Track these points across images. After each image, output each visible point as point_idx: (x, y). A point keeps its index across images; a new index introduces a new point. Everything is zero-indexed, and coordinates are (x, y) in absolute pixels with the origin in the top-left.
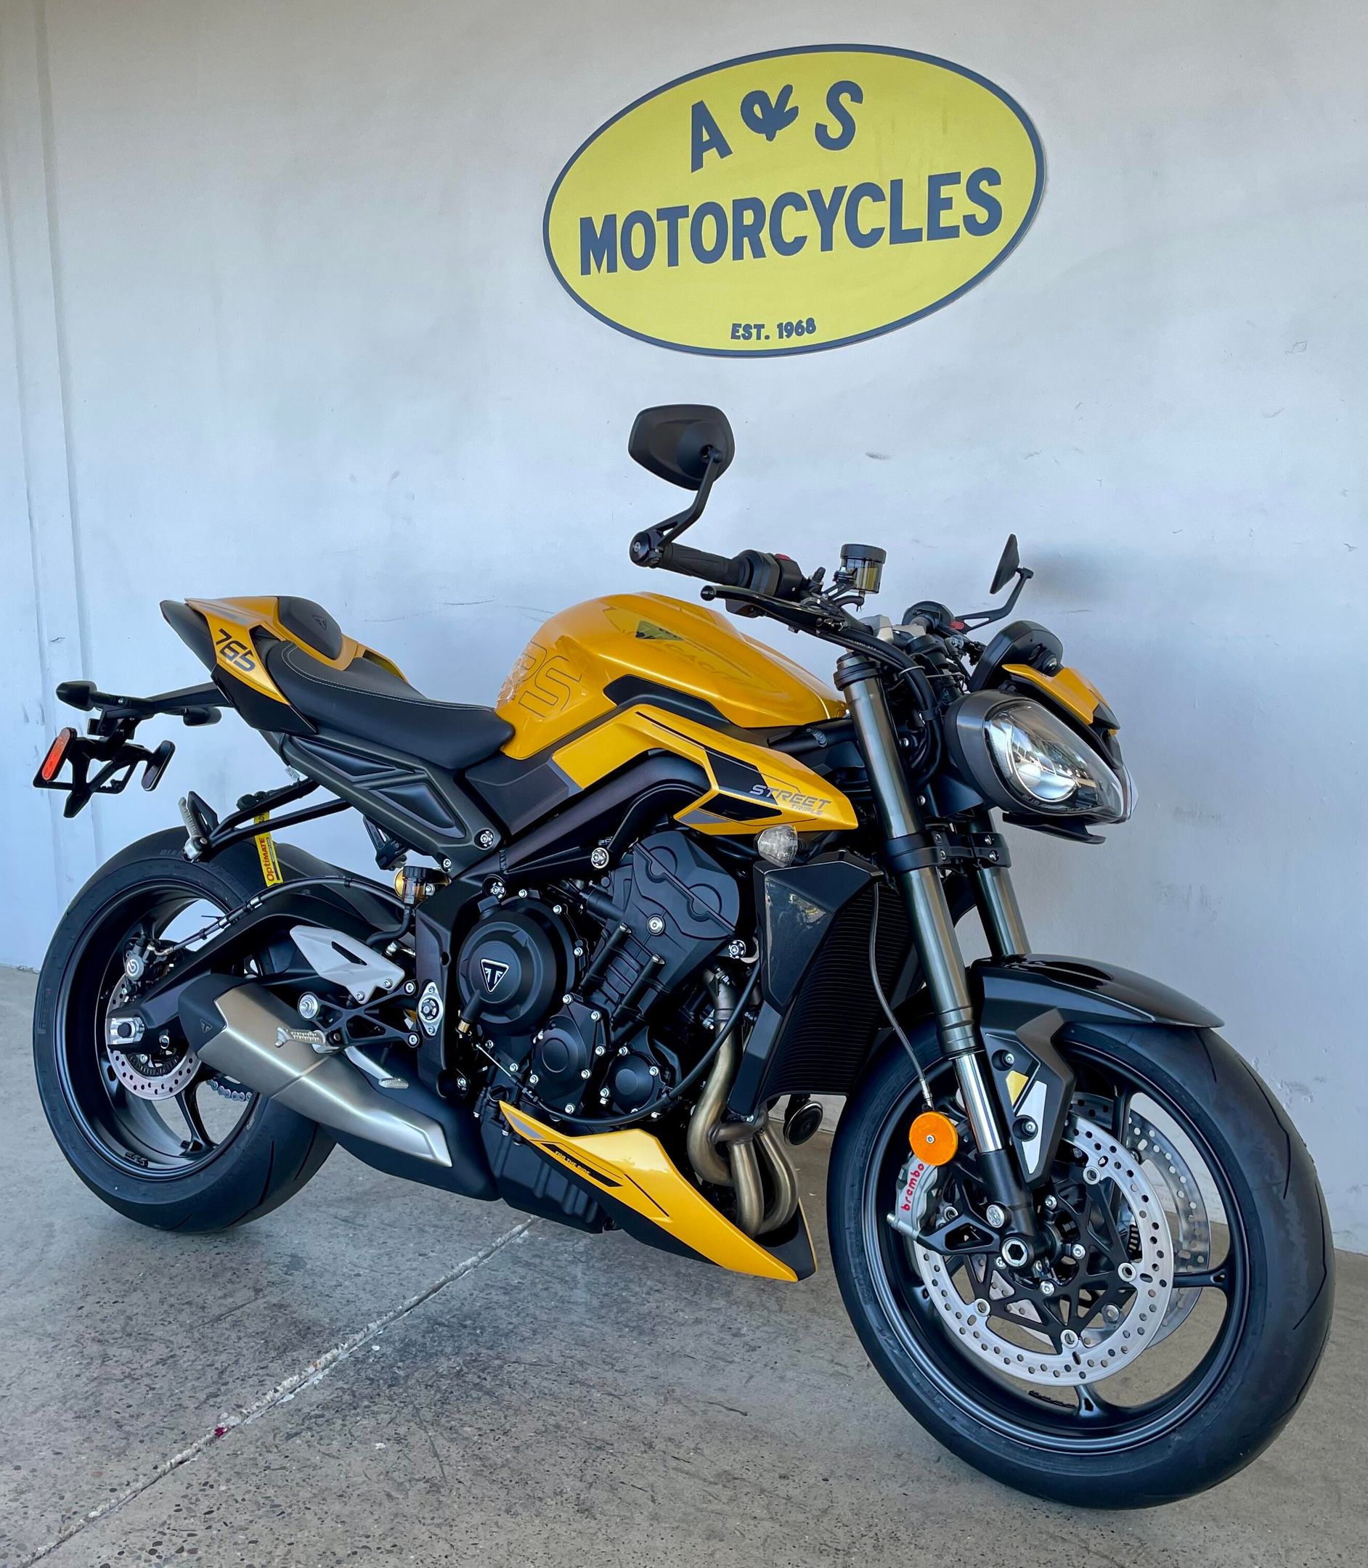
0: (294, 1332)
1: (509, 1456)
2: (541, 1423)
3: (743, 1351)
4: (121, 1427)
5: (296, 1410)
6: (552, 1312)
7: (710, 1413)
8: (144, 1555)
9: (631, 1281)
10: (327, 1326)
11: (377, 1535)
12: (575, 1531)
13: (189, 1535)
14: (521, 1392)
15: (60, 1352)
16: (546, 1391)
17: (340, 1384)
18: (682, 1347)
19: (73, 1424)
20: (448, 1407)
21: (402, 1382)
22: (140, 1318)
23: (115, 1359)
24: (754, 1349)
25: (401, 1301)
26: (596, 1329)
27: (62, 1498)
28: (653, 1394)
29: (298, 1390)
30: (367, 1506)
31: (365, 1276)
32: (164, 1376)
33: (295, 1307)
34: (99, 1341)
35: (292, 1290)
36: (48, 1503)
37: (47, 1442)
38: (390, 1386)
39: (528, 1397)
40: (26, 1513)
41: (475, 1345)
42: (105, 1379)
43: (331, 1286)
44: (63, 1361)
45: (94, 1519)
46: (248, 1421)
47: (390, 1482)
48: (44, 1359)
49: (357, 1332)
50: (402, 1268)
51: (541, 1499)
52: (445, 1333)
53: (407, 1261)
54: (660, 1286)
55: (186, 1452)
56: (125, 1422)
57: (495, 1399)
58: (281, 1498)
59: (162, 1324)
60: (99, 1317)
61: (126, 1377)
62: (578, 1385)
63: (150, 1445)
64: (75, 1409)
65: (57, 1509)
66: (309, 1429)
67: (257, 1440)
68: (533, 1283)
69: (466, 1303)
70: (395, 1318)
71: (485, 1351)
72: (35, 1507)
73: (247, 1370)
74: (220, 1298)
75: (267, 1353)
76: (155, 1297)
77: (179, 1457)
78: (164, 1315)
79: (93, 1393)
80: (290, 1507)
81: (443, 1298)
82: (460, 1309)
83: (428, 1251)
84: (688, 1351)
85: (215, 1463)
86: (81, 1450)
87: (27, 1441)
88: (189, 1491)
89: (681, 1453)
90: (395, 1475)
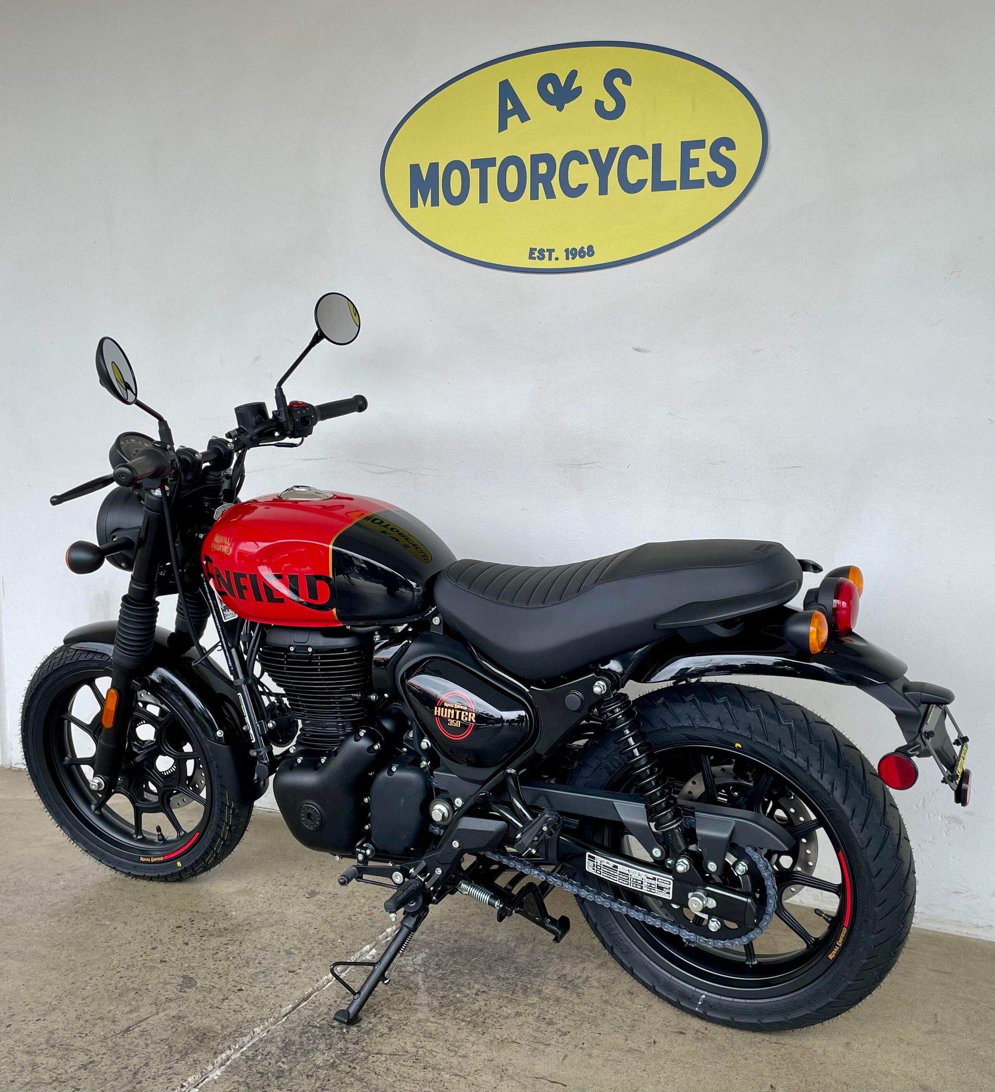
0: (192, 1038)
3: (556, 1036)
6: (402, 1012)
9: (463, 985)
10: (220, 1032)
14: (385, 1077)
16: (406, 1076)
18: (508, 1035)
21: (287, 1074)
22: (61, 1032)
23: (42, 1066)
24: (565, 1034)
25: (279, 1009)
28: (491, 1073)
29: (201, 1085)
31: (247, 990)
32: (85, 1079)
33: (191, 1018)
34: (28, 1052)
35: (186, 1004)
38: (277, 1078)
41: (343, 1041)
42: (35, 1083)
49: (245, 1036)
50: (276, 982)
52: (318, 1033)
53: (280, 977)
54: (485, 989)
59: (80, 1036)
60: (25, 1032)
62: (431, 1070)
69: (332, 1008)
70: (275, 1023)
73: (156, 1070)
74: (127, 1013)
75: (172, 1055)
76: (72, 1015)
78: (81, 1029)
81: (313, 1005)
82: (327, 1014)
83: (296, 968)
84: (514, 1038)
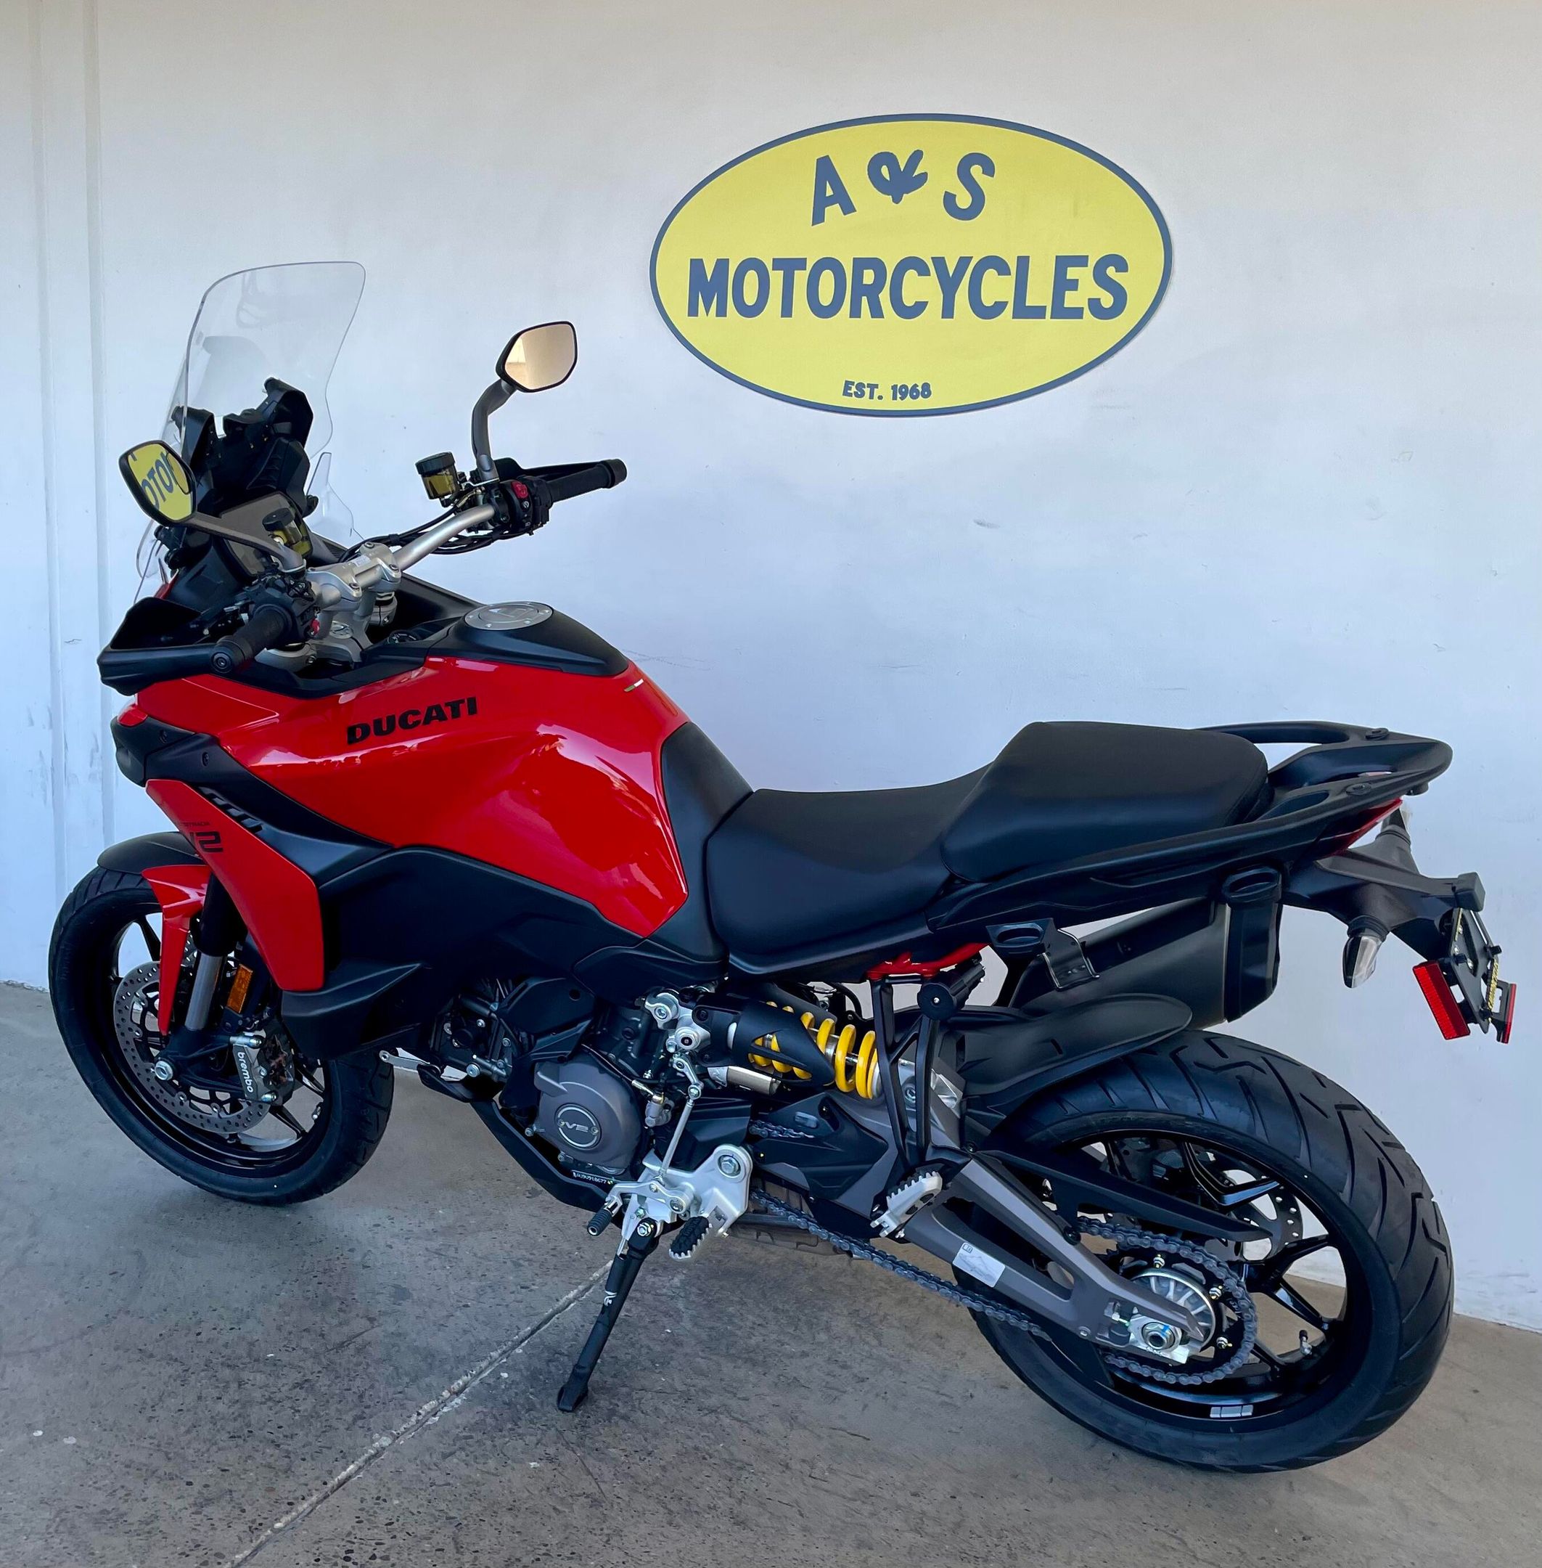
0: (420, 1359)
1: (657, 1474)
2: (680, 1445)
3: (853, 1382)
4: (278, 1446)
5: (444, 1431)
7: (836, 1438)
8: (340, 1562)
11: (554, 1543)
12: (736, 1541)
13: (377, 1544)
14: (654, 1417)
15: (193, 1376)
16: (678, 1416)
17: (480, 1408)
18: (796, 1378)
19: (231, 1443)
20: (588, 1430)
22: (262, 1344)
23: (250, 1383)
24: (863, 1380)
25: (517, 1330)
27: (243, 1511)
30: (537, 1518)
31: (474, 1307)
32: (304, 1399)
33: (413, 1336)
34: (229, 1366)
35: (405, 1320)
36: (231, 1516)
37: (211, 1460)
38: (528, 1410)
39: (662, 1422)
40: (212, 1525)
42: (247, 1401)
43: (443, 1317)
44: (199, 1384)
45: (280, 1530)
46: (400, 1442)
47: (553, 1497)
48: (179, 1382)
49: (482, 1361)
50: (507, 1300)
51: (697, 1513)
52: (567, 1362)
53: (511, 1293)
54: (761, 1321)
55: (351, 1469)
56: (280, 1441)
57: (631, 1423)
58: (455, 1510)
60: (221, 1342)
61: (267, 1400)
62: (707, 1412)
63: (314, 1463)
64: (228, 1429)
65: (242, 1521)
66: (462, 1449)
67: (416, 1459)
68: (640, 1318)
69: (579, 1335)
70: (514, 1347)
71: (610, 1380)
72: (220, 1519)
73: (384, 1394)
74: (335, 1326)
75: (400, 1378)
76: (271, 1325)
77: (344, 1474)
78: (286, 1342)
79: (240, 1415)
80: (465, 1519)
81: (557, 1328)
83: (529, 1284)
84: (802, 1381)
85: (381, 1480)
86: (245, 1467)
87: (190, 1459)
88: (364, 1505)
89: (816, 1473)
90: (556, 1491)
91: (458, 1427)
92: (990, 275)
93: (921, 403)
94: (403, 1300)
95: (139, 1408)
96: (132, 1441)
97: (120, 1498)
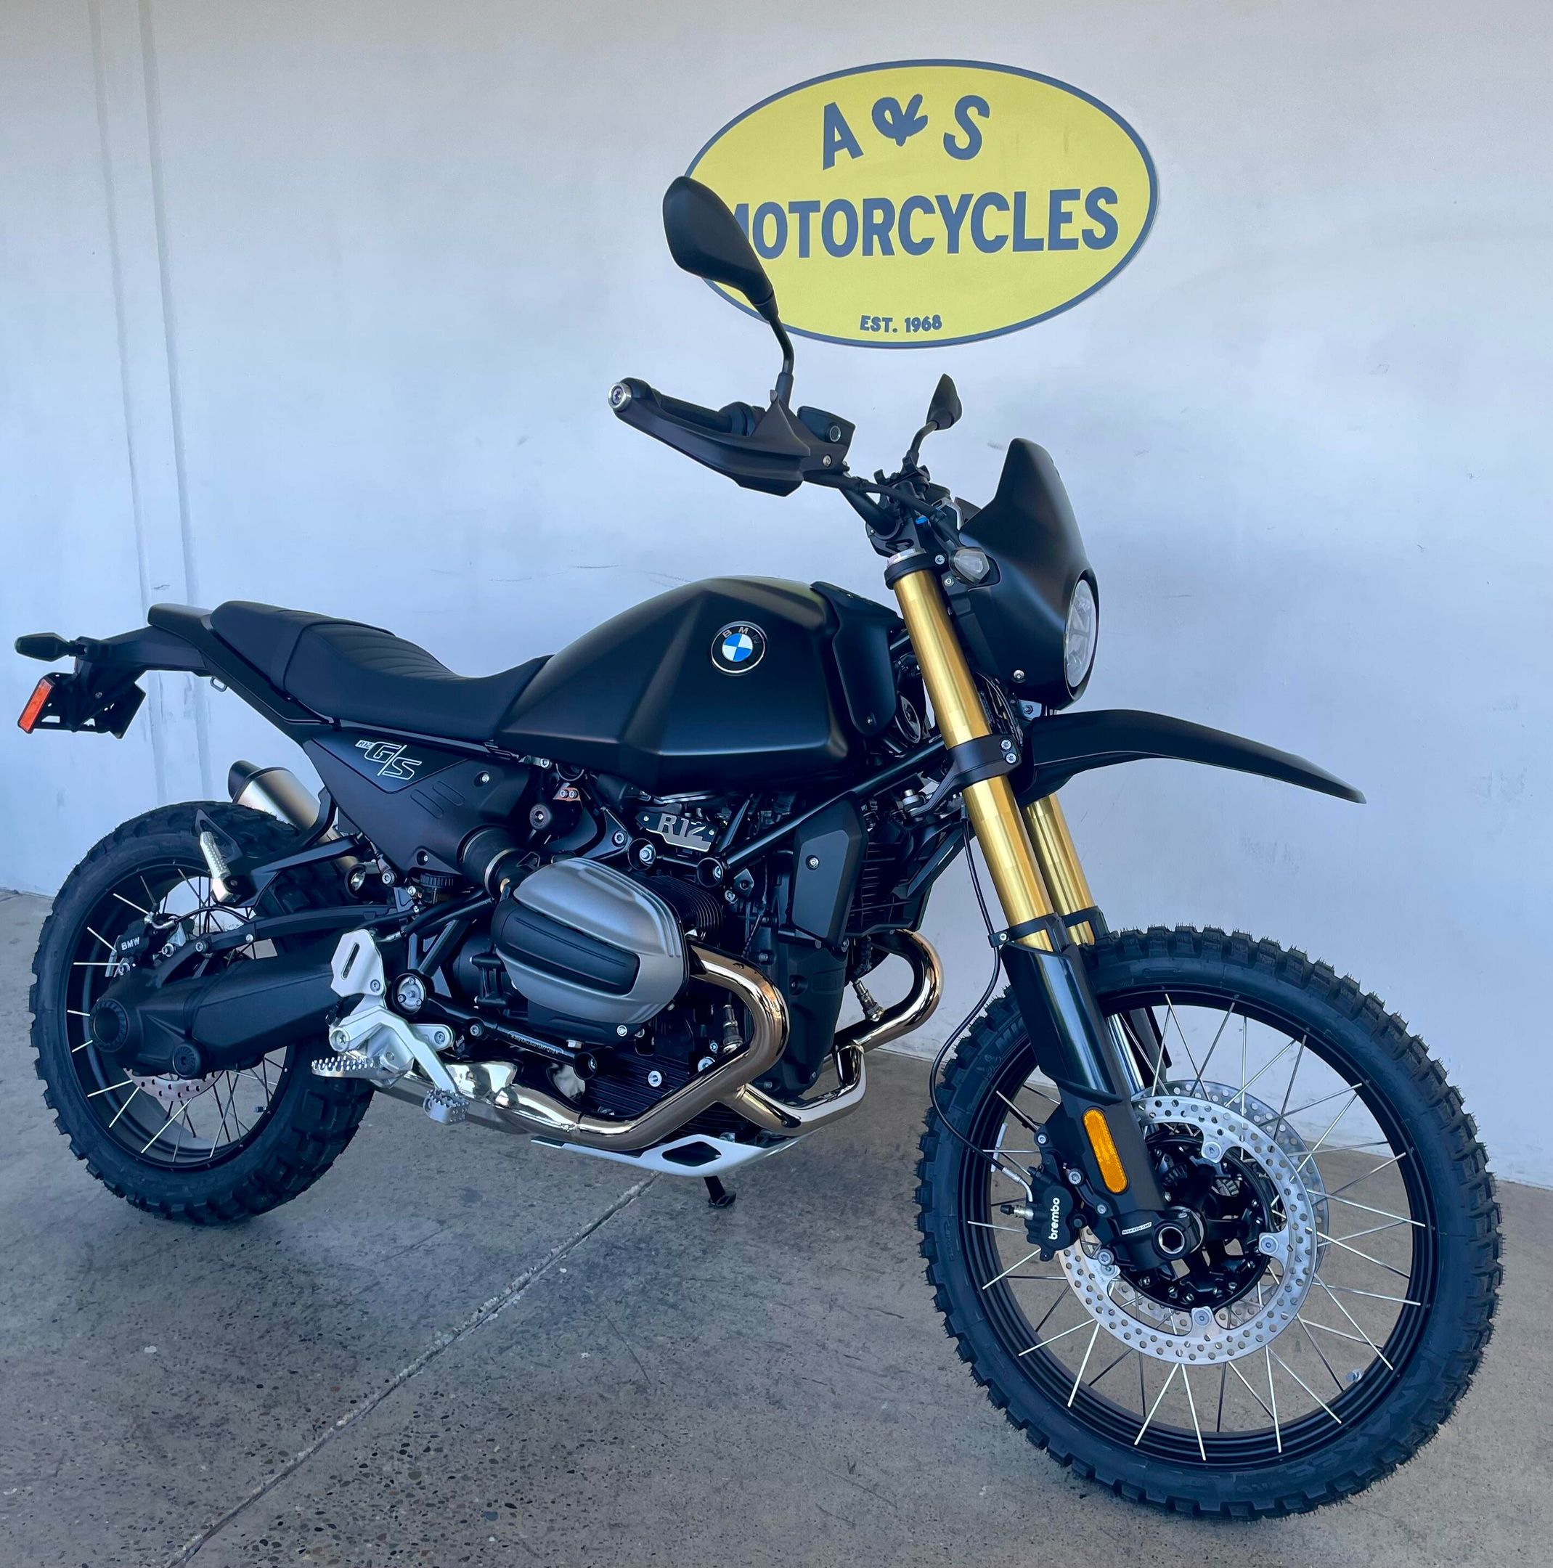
0: (485, 1258)
1: (701, 1360)
2: (724, 1331)
3: (892, 1263)
4: (346, 1347)
5: (503, 1327)
7: (872, 1317)
8: (396, 1455)
9: (784, 1204)
10: (514, 1252)
11: (599, 1430)
12: (770, 1420)
13: (432, 1437)
14: (702, 1305)
15: (270, 1283)
16: (724, 1303)
17: (538, 1303)
18: (838, 1261)
19: (302, 1346)
20: (638, 1320)
21: (593, 1299)
22: (338, 1250)
23: (324, 1288)
24: (902, 1261)
25: (578, 1228)
26: (759, 1247)
27: (309, 1410)
29: (500, 1309)
30: (584, 1406)
31: (540, 1206)
32: (374, 1301)
33: (480, 1236)
34: (305, 1272)
35: (473, 1221)
36: (297, 1416)
37: (281, 1363)
38: (583, 1303)
39: (709, 1309)
40: (279, 1425)
41: (652, 1265)
42: (320, 1306)
43: (510, 1216)
44: (275, 1291)
45: (342, 1427)
46: (461, 1339)
47: (601, 1386)
48: (257, 1290)
49: (543, 1257)
50: (571, 1198)
51: (736, 1395)
52: (623, 1255)
53: (576, 1191)
54: (810, 1209)
55: (412, 1367)
56: (348, 1342)
57: (679, 1312)
58: (508, 1402)
59: (360, 1255)
60: (298, 1250)
61: (338, 1303)
62: (752, 1297)
63: (377, 1362)
64: (299, 1333)
65: (307, 1420)
66: (518, 1343)
67: (474, 1355)
68: (695, 1208)
69: (637, 1228)
70: (574, 1244)
71: (662, 1270)
72: (286, 1420)
73: (449, 1293)
74: (408, 1230)
75: (465, 1277)
77: (406, 1371)
78: (360, 1248)
79: (312, 1319)
80: (517, 1409)
81: (616, 1224)
82: (633, 1233)
83: (593, 1182)
84: (844, 1264)
85: (440, 1376)
86: (314, 1368)
87: (262, 1363)
88: (423, 1400)
89: (851, 1352)
90: (604, 1379)
91: (515, 1322)
92: (991, 210)
93: (932, 335)
94: (474, 1202)
95: (217, 1315)
96: (208, 1348)
97: (194, 1403)
